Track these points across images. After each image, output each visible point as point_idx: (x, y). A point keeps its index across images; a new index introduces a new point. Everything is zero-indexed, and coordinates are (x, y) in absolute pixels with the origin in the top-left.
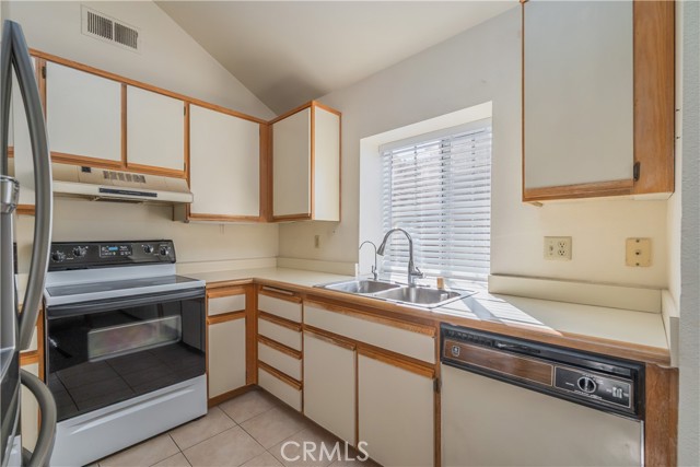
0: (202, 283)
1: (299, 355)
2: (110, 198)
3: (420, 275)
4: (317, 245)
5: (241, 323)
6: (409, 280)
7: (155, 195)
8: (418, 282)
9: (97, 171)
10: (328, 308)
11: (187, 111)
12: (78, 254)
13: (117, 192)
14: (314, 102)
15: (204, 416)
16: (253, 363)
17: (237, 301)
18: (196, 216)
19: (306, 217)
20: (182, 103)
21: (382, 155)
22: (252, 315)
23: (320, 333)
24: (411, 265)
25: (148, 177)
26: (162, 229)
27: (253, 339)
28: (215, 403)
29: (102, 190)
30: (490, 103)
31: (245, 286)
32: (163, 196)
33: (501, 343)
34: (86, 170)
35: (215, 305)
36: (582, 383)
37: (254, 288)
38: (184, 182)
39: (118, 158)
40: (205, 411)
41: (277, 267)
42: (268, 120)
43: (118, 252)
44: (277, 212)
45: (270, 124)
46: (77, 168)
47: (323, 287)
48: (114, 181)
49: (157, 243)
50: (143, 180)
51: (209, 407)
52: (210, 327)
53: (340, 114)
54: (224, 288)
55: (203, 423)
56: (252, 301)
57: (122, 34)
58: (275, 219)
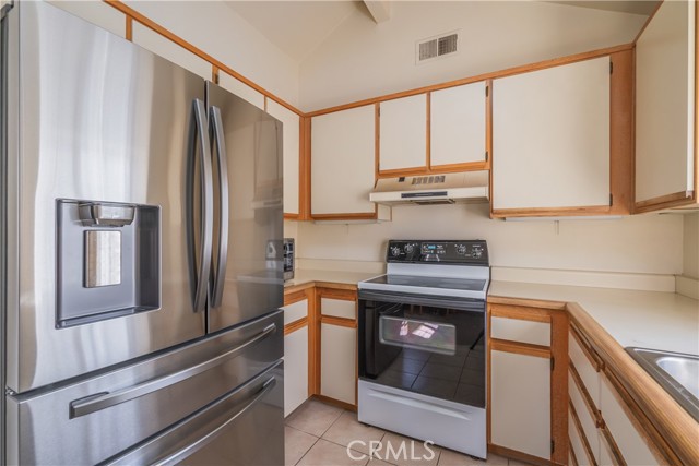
0: (481, 295)
7: (445, 194)
11: (489, 91)
15: (482, 459)
18: (499, 212)
19: (684, 198)
20: (484, 84)
29: (404, 196)
31: (551, 311)
32: (453, 194)
34: (402, 180)
35: (501, 327)
38: (485, 173)
39: (422, 163)
41: (675, 295)
43: (435, 251)
44: (643, 194)
45: (634, 45)
46: (396, 179)
48: (418, 186)
49: (469, 244)
50: (443, 179)
54: (516, 308)
57: (446, 45)
58: (638, 209)
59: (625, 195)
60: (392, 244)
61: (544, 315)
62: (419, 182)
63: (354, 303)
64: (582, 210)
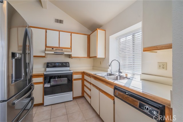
0: (72, 72)
1: (90, 90)
2: (56, 54)
3: (121, 73)
4: (101, 64)
5: (80, 81)
6: (119, 74)
7: (64, 53)
8: (121, 74)
9: (54, 49)
10: (95, 79)
11: (71, 35)
12: (52, 65)
13: (57, 53)
14: (97, 29)
15: (72, 101)
16: (83, 91)
17: (80, 76)
18: (73, 57)
19: (96, 57)
20: (70, 34)
21: (117, 40)
22: (83, 80)
23: (94, 85)
24: (119, 69)
25: (63, 49)
26: (67, 60)
27: (83, 85)
28: (74, 98)
29: (54, 53)
30: (141, 22)
31: (82, 73)
32: (65, 53)
33: (127, 93)
34: (53, 49)
35: (75, 77)
36: (145, 108)
37: (83, 73)
38: (70, 50)
39: (58, 46)
40: (72, 100)
41: (93, 69)
42: (89, 34)
43: (59, 65)
44: (91, 56)
45: (90, 35)
46: (51, 48)
47: (95, 74)
48: (57, 51)
49: (66, 63)
50: (62, 50)
51: (73, 99)
52: (74, 81)
53: (105, 31)
54: (77, 73)
55: (72, 102)
56: (83, 77)
57: (61, 22)
58: (90, 58)
59: (89, 56)
60: (48, 63)
61: (81, 74)
62: (57, 50)
63: (42, 78)
64: (84, 57)
